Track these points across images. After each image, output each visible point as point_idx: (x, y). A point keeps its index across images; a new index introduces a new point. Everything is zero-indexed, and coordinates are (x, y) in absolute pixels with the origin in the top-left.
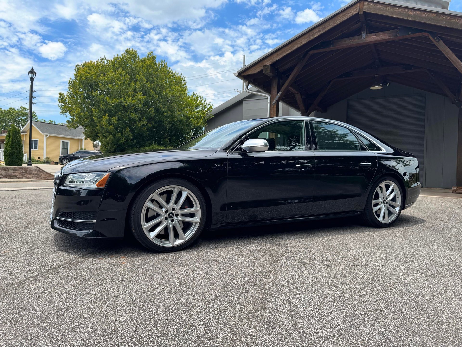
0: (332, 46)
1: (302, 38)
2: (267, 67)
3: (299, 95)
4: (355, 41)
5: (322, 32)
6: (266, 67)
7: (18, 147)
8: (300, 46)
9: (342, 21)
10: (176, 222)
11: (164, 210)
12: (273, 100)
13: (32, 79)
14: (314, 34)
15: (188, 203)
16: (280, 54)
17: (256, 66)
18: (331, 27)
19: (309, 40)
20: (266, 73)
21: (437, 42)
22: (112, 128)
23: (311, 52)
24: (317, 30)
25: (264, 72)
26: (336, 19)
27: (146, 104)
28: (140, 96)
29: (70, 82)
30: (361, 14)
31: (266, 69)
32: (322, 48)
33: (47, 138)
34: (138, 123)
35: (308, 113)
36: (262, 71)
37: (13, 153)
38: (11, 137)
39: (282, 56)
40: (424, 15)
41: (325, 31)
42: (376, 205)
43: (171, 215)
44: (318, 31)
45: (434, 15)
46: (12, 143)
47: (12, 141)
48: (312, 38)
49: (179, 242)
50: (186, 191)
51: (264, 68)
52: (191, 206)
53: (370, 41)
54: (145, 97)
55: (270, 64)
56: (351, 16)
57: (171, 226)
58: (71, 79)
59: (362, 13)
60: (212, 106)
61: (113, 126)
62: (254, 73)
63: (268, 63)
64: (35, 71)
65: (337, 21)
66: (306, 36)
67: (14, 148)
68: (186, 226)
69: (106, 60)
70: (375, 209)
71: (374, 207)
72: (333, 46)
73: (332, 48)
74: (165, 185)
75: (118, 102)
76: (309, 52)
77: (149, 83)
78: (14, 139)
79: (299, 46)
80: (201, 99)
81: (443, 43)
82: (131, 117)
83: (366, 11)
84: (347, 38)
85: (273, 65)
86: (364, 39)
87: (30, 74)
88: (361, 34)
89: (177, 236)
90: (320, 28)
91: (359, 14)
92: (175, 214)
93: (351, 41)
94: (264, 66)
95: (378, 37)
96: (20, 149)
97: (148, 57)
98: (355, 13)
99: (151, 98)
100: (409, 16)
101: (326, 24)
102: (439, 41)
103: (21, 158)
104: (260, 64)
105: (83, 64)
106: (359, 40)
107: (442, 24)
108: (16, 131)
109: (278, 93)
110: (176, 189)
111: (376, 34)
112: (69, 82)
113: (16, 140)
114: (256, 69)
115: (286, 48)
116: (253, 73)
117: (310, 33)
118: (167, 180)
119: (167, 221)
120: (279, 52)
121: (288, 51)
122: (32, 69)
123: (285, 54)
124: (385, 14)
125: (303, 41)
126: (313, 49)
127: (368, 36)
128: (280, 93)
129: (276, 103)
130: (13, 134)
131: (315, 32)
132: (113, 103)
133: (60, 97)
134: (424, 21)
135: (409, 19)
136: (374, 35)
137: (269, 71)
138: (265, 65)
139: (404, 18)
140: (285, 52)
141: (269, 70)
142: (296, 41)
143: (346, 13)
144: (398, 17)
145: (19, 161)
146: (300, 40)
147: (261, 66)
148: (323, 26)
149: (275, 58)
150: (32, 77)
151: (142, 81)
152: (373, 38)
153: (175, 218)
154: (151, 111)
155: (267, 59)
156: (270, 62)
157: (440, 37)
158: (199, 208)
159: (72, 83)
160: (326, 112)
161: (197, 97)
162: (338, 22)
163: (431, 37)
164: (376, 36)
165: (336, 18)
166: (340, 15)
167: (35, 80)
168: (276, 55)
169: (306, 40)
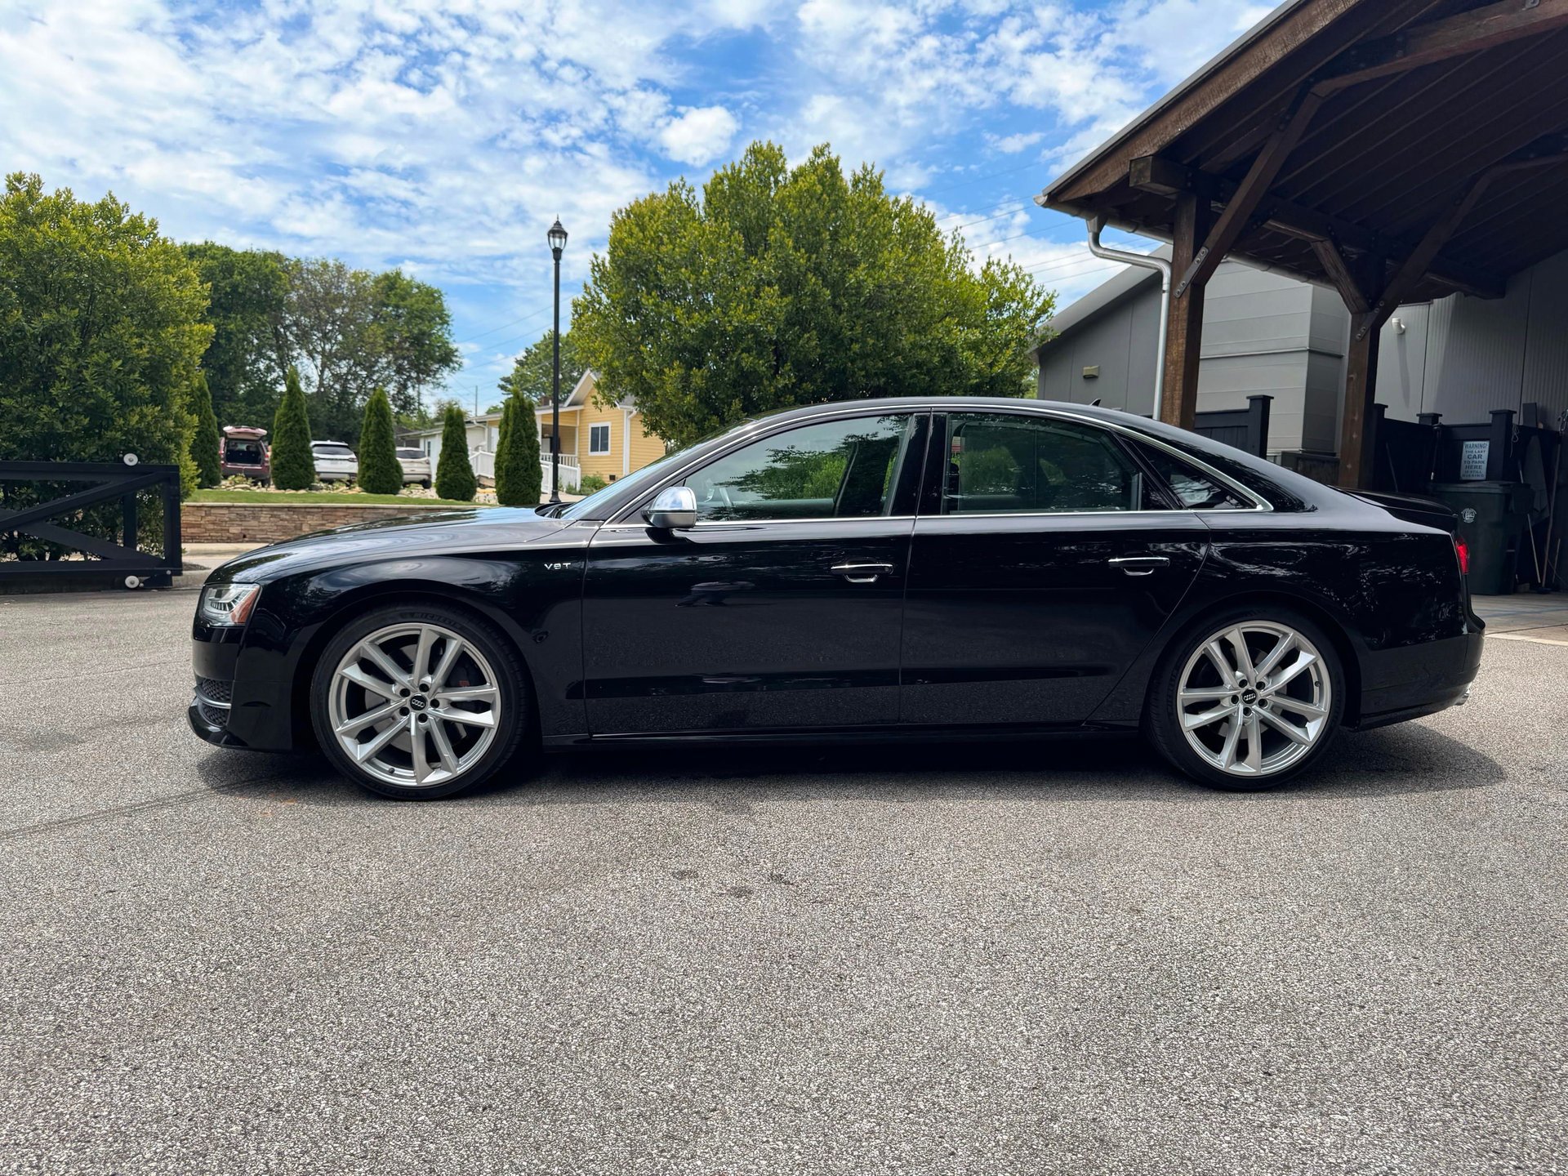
0: (1400, 53)
1: (1266, 43)
2: (1142, 164)
3: (1328, 244)
4: (1498, 22)
5: (1341, 9)
6: (1140, 166)
7: (527, 452)
8: (1258, 73)
10: (432, 723)
11: (397, 688)
13: (557, 253)
14: (1312, 22)
15: (466, 671)
16: (1189, 113)
17: (1108, 165)
19: (1291, 47)
20: (1141, 186)
22: (693, 402)
23: (1325, 87)
24: (1322, 3)
25: (1131, 185)
27: (798, 320)
28: (771, 298)
29: (594, 266)
31: (1141, 172)
32: (1362, 65)
33: (631, 420)
34: (766, 383)
35: (1377, 311)
36: (1126, 179)
37: (516, 469)
38: (511, 423)
39: (1195, 118)
43: (419, 703)
44: (1328, 7)
46: (513, 442)
47: (512, 436)
48: (1303, 37)
49: (436, 777)
50: (453, 637)
51: (1133, 170)
52: (477, 680)
53: (1560, 13)
54: (786, 300)
55: (1152, 152)
58: (596, 257)
61: (696, 397)
62: (1101, 190)
63: (1147, 148)
64: (566, 228)
66: (1282, 33)
67: (518, 454)
72: (1405, 55)
73: (1402, 63)
74: (390, 622)
75: (707, 322)
76: (1312, 90)
77: (803, 250)
78: (519, 431)
79: (1254, 72)
80: (1016, 276)
82: (744, 365)
84: (1465, 14)
85: (1164, 155)
86: (1537, 10)
87: (551, 239)
89: (433, 760)
92: (429, 701)
93: (1478, 23)
94: (1131, 161)
96: (532, 456)
97: (812, 163)
99: (809, 299)
103: (535, 483)
104: (1120, 155)
105: (629, 208)
106: (1515, 15)
108: (522, 407)
109: (1195, 253)
110: (425, 631)
112: (591, 266)
113: (522, 431)
114: (1107, 174)
115: (1207, 89)
116: (1096, 191)
119: (405, 718)
120: (1185, 106)
121: (1215, 99)
122: (558, 224)
123: (1203, 112)
125: (1269, 52)
126: (1325, 74)
128: (1203, 252)
129: (1189, 291)
130: (516, 414)
131: (1314, 13)
132: (693, 326)
137: (1150, 179)
138: (1136, 156)
140: (1203, 103)
141: (1148, 174)
142: (1244, 59)
145: (531, 490)
146: (1257, 53)
147: (1124, 163)
149: (1170, 128)
150: (557, 246)
151: (782, 246)
153: (429, 710)
154: (810, 342)
155: (1144, 136)
156: (1153, 146)
158: (496, 689)
159: (600, 270)
167: (564, 255)
168: (1173, 116)
169: (1279, 48)
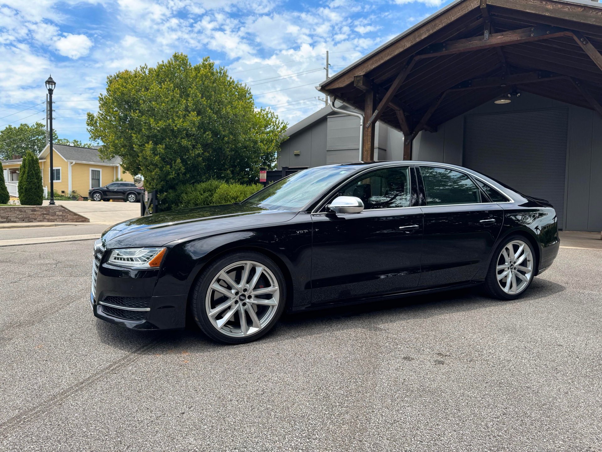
0: (444, 49)
1: (405, 40)
3: (401, 112)
4: (475, 43)
5: (431, 32)
6: (358, 79)
7: (36, 181)
9: (457, 17)
10: (248, 306)
11: (233, 291)
12: (367, 121)
13: (51, 91)
14: (421, 35)
15: (264, 282)
16: (376, 62)
17: (345, 77)
18: (444, 25)
19: (414, 43)
20: (358, 86)
21: (584, 44)
22: (158, 159)
23: (417, 58)
24: (424, 29)
25: (355, 85)
26: (450, 15)
27: (202, 127)
28: (193, 116)
30: (483, 8)
31: (359, 81)
32: (432, 52)
33: (72, 166)
34: (191, 152)
35: (413, 135)
36: (352, 83)
37: (31, 189)
38: (27, 168)
39: (379, 63)
40: (567, 10)
41: (435, 30)
42: (501, 272)
43: (242, 298)
44: (427, 31)
45: (580, 9)
46: (28, 176)
47: (28, 173)
48: (418, 40)
49: (252, 330)
50: (260, 266)
51: (355, 80)
52: (268, 285)
53: (495, 43)
54: (199, 117)
55: (362, 73)
56: (470, 10)
57: (243, 312)
58: (102, 95)
59: (485, 6)
60: (286, 125)
61: (160, 157)
62: (343, 86)
63: (361, 72)
65: (451, 18)
66: (411, 37)
67: (31, 182)
68: (261, 310)
69: (147, 70)
70: (499, 277)
71: (498, 274)
72: (446, 50)
73: (444, 52)
74: (235, 261)
75: (165, 125)
76: (415, 58)
77: (204, 98)
78: (31, 171)
79: (401, 50)
80: (271, 115)
81: (591, 45)
82: (182, 144)
83: (489, 4)
84: (465, 39)
85: (367, 76)
86: (488, 41)
87: (47, 85)
88: (483, 34)
89: (250, 322)
90: (429, 26)
91: (481, 8)
92: (247, 296)
93: (469, 43)
94: (354, 77)
95: (505, 38)
96: (38, 183)
97: (203, 64)
98: (476, 6)
99: (207, 118)
100: (547, 10)
101: (437, 21)
102: (587, 43)
103: (41, 195)
104: (350, 74)
105: (116, 75)
106: (481, 42)
107: (591, 21)
108: (33, 160)
109: (373, 112)
110: (248, 264)
111: (504, 33)
112: (99, 99)
113: (33, 171)
114: (345, 81)
115: (384, 53)
116: (341, 86)
117: (416, 33)
118: (237, 255)
119: (238, 305)
120: (375, 59)
121: (387, 57)
122: (50, 78)
123: (382, 62)
124: (515, 8)
125: (406, 44)
126: (419, 53)
127: (492, 36)
128: (376, 112)
129: (371, 125)
131: (422, 32)
132: (158, 127)
133: (89, 118)
134: (567, 18)
135: (547, 14)
136: (501, 36)
137: (362, 84)
138: (356, 75)
139: (540, 13)
140: (382, 58)
141: (361, 82)
142: (397, 45)
143: (464, 7)
144: (532, 12)
145: (38, 198)
146: (402, 43)
147: (352, 77)
148: (433, 23)
149: (369, 66)
150: (51, 88)
151: (196, 96)
152: (498, 39)
153: (247, 300)
154: (208, 135)
155: (360, 68)
156: (363, 72)
157: (588, 38)
158: (277, 287)
159: (103, 100)
160: (437, 131)
161: (267, 114)
162: (453, 19)
163: (575, 38)
164: (503, 37)
165: (450, 13)
166: (456, 10)
167: (54, 92)
168: (370, 62)
169: (410, 42)
